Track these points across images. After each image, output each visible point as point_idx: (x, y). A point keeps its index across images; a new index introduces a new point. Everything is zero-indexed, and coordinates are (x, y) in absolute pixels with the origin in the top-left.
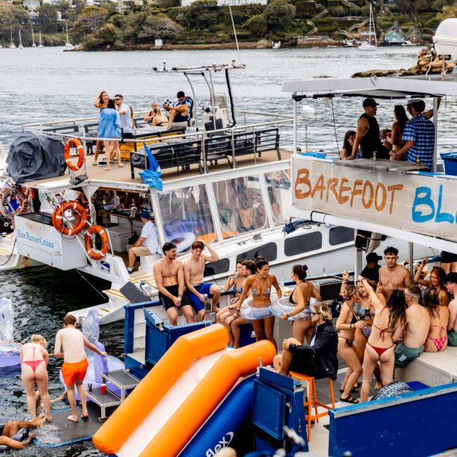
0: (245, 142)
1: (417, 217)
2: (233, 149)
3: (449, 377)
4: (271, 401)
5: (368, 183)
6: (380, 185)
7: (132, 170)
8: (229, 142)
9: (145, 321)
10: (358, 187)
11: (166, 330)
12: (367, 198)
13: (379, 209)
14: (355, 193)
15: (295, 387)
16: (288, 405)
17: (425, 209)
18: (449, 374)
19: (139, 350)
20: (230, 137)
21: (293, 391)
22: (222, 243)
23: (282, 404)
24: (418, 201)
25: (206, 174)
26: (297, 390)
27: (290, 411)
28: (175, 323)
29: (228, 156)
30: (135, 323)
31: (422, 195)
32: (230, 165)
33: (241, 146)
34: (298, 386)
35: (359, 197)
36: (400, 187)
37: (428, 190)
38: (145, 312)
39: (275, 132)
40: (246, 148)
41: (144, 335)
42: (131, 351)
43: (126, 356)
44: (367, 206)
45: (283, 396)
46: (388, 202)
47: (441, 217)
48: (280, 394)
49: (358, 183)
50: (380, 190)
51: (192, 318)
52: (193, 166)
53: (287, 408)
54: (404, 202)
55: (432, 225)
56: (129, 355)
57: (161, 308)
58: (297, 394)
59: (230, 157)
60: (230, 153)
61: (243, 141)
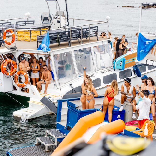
0: (85, 32)
2: (82, 35)
7: (38, 44)
8: (80, 32)
9: (67, 107)
19: (63, 120)
20: (80, 30)
22: (79, 79)
29: (79, 39)
30: (62, 108)
32: (79, 42)
33: (84, 34)
39: (96, 28)
40: (86, 35)
41: (67, 113)
42: (60, 121)
43: (57, 123)
56: (59, 123)
60: (80, 37)
61: (84, 32)
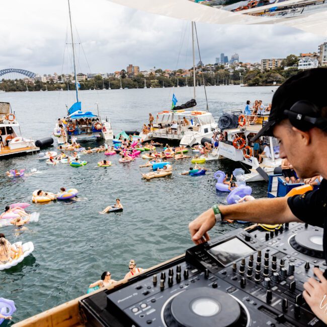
9: (278, 181)
11: (287, 185)
19: (274, 191)
28: (288, 182)
30: (273, 181)
38: (278, 178)
42: (271, 191)
51: (294, 181)
56: (270, 193)
57: (283, 177)
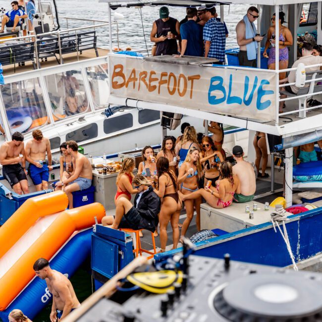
0: (69, 43)
1: (212, 100)
2: (60, 49)
3: (243, 224)
4: (105, 250)
5: (172, 75)
6: (181, 76)
10: (164, 78)
11: (14, 199)
12: (171, 87)
13: (181, 95)
14: (162, 82)
15: (125, 238)
16: (121, 253)
17: (218, 94)
18: (243, 221)
20: (57, 39)
21: (125, 241)
23: (115, 252)
24: (212, 88)
25: (38, 69)
26: (127, 241)
27: (123, 257)
29: (56, 54)
31: (216, 83)
32: (58, 62)
33: (66, 45)
34: (128, 238)
35: (166, 85)
36: (198, 77)
37: (220, 79)
39: (93, 35)
40: (71, 47)
44: (172, 93)
45: (116, 247)
46: (189, 89)
47: (231, 100)
48: (114, 244)
49: (164, 75)
50: (182, 80)
52: (28, 63)
53: (120, 255)
54: (202, 89)
55: (224, 106)
58: (127, 243)
59: (57, 55)
60: (58, 52)
61: (67, 42)
